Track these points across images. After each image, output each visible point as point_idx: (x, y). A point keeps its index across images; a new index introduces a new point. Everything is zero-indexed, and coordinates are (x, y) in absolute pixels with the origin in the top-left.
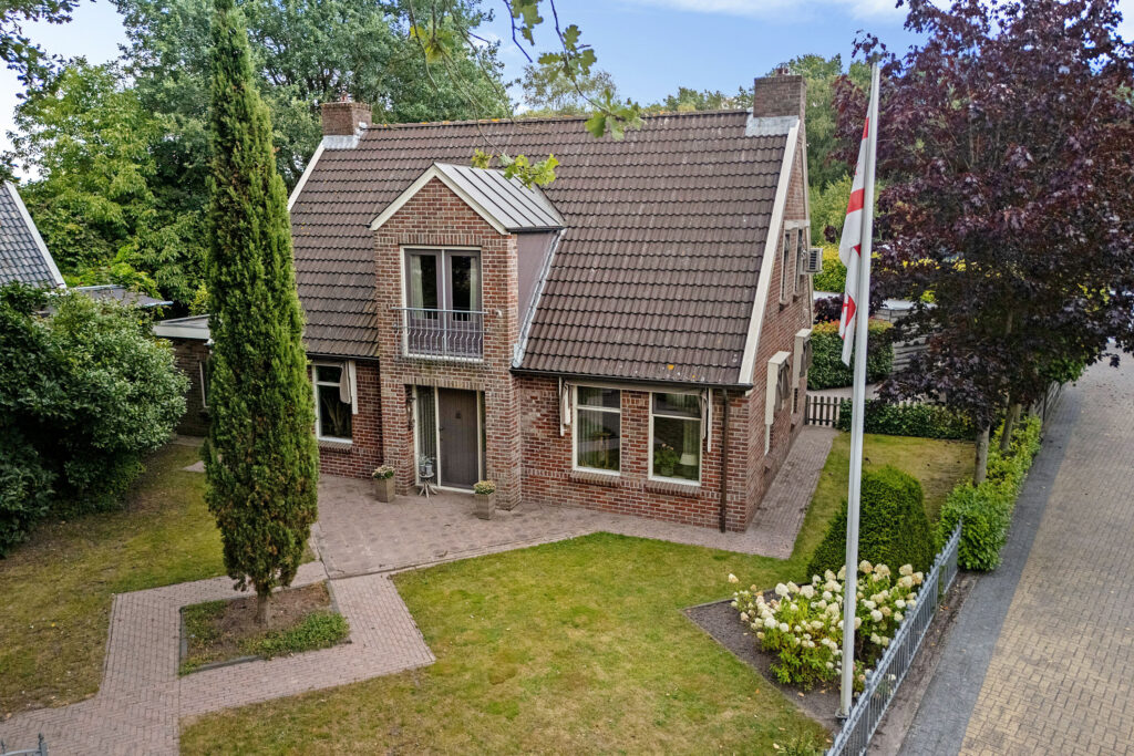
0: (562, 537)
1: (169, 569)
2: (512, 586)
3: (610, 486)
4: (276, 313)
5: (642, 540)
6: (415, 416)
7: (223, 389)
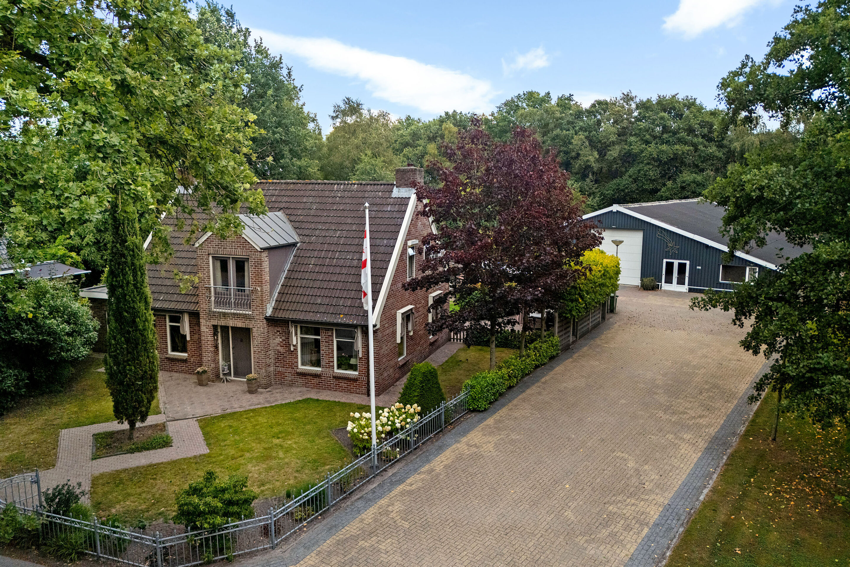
0: (287, 401)
1: (87, 419)
2: (255, 423)
3: (316, 376)
4: (138, 298)
5: (327, 401)
6: (220, 341)
7: (113, 332)
